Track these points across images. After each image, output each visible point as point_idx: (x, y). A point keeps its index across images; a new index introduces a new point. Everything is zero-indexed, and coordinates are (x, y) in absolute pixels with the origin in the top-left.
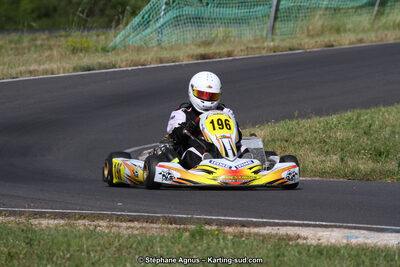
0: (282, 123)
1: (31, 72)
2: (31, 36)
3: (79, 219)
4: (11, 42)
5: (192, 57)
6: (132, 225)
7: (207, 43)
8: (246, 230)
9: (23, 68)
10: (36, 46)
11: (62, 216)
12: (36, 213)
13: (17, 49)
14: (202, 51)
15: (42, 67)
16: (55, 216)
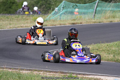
0: (96, 45)
1: (21, 27)
2: (22, 16)
3: (35, 71)
4: (16, 17)
5: (70, 24)
6: (50, 73)
7: (74, 20)
8: (84, 76)
9: (19, 25)
10: (23, 19)
11: (30, 70)
12: (22, 69)
13: (17, 19)
14: (73, 22)
15: (25, 25)
16: (27, 70)
